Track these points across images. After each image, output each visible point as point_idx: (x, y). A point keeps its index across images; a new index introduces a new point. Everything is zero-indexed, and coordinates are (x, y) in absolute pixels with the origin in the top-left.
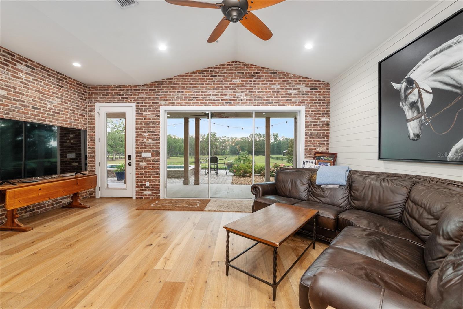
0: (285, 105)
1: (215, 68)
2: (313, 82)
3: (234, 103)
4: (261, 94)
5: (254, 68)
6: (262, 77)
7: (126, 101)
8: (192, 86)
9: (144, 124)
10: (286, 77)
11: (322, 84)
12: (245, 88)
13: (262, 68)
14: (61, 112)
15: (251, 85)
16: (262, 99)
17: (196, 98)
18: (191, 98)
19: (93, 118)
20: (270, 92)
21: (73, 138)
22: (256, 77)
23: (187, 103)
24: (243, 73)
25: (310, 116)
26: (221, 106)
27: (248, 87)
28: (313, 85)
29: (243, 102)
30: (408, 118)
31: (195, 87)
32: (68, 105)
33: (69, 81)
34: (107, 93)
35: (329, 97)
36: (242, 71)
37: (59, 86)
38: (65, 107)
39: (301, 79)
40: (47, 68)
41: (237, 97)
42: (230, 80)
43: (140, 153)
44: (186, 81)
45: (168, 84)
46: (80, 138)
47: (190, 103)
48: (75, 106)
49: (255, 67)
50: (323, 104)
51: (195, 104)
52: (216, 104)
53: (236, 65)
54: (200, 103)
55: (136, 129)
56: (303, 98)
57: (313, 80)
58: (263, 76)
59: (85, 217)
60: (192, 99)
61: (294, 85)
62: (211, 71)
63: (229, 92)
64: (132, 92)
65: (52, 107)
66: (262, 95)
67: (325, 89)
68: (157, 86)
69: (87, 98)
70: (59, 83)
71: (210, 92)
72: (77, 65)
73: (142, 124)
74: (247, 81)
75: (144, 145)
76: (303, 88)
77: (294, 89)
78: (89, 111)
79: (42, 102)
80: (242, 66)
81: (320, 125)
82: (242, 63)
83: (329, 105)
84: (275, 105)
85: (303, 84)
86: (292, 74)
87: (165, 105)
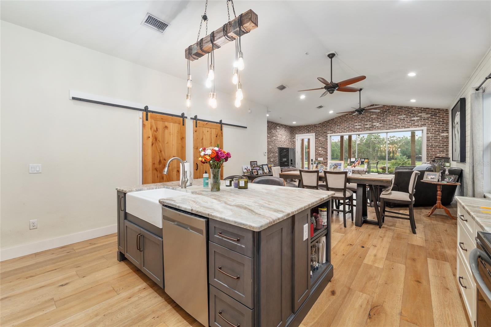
0: (409, 128)
3: (372, 129)
4: (391, 122)
6: (391, 112)
7: (310, 132)
8: (346, 122)
10: (410, 110)
12: (380, 120)
13: (392, 106)
14: (286, 142)
15: (384, 117)
16: (392, 125)
17: (348, 128)
19: (294, 142)
20: (398, 120)
21: (285, 152)
22: (387, 112)
23: (343, 131)
25: (431, 133)
26: (364, 131)
27: (382, 119)
28: (433, 113)
29: (378, 128)
31: (348, 122)
34: (301, 129)
35: (448, 119)
37: (285, 130)
38: (287, 138)
39: (423, 110)
40: (282, 124)
41: (374, 126)
42: (369, 116)
43: (317, 158)
44: (342, 120)
45: (332, 122)
46: (289, 151)
47: (345, 131)
49: (387, 107)
50: (442, 124)
51: (347, 132)
52: (361, 130)
54: (351, 130)
55: (315, 146)
56: (424, 122)
57: (433, 109)
60: (346, 129)
61: (417, 114)
63: (368, 123)
64: (313, 128)
65: (284, 140)
66: (392, 123)
67: (444, 114)
68: (326, 123)
69: (293, 133)
71: (357, 124)
73: (318, 144)
74: (381, 115)
75: (319, 154)
76: (424, 115)
77: (416, 117)
78: (293, 139)
81: (440, 138)
82: (377, 105)
83: (448, 125)
84: (402, 128)
85: (424, 112)
86: (415, 107)
87: (330, 133)
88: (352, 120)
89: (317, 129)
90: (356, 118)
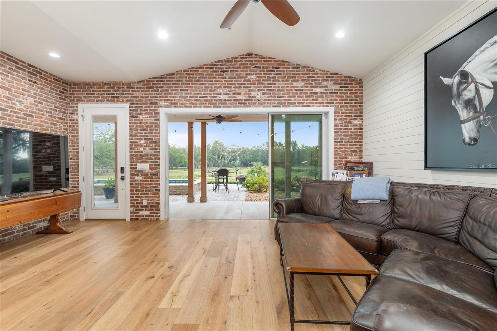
0: (310, 106)
1: (226, 61)
2: (343, 78)
3: (249, 103)
4: (281, 92)
5: (272, 62)
6: (282, 73)
7: (117, 101)
8: (198, 83)
9: (140, 130)
10: (311, 73)
11: (354, 80)
12: (262, 85)
13: (283, 61)
14: (34, 115)
15: (270, 82)
16: (283, 99)
17: (203, 97)
18: (197, 97)
19: (75, 122)
20: (292, 90)
21: (49, 147)
22: (276, 72)
23: (192, 104)
24: (260, 67)
25: (340, 119)
26: (234, 107)
27: (266, 85)
28: (343, 82)
29: (260, 103)
30: (462, 119)
31: (202, 84)
32: (43, 105)
33: (44, 75)
34: (93, 91)
35: (362, 96)
36: (259, 66)
37: (32, 81)
38: (40, 108)
39: (329, 75)
40: (15, 58)
41: (253, 97)
42: (244, 76)
43: (136, 165)
44: (191, 77)
45: (169, 81)
46: (59, 147)
47: (197, 104)
48: (53, 108)
49: (274, 61)
50: (355, 105)
51: (202, 105)
52: (228, 105)
53: (252, 57)
54: (209, 104)
55: (130, 136)
56: (331, 98)
57: (343, 76)
58: (284, 71)
59: (67, 245)
60: (199, 98)
61: (320, 81)
62: (221, 65)
63: (243, 91)
64: (125, 91)
65: (22, 107)
66: (283, 94)
67: (357, 87)
68: (155, 82)
69: (67, 97)
70: (31, 77)
72: (54, 55)
73: (137, 130)
74: (265, 77)
75: (140, 155)
76: (331, 86)
77: (321, 87)
78: (70, 113)
79: (10, 101)
80: (258, 59)
81: (351, 129)
82: (258, 56)
83: (362, 106)
84: (298, 106)
85: (331, 81)
86: (318, 69)
87: (166, 107)
88: (212, 81)
89: (135, 94)
90: (219, 78)
